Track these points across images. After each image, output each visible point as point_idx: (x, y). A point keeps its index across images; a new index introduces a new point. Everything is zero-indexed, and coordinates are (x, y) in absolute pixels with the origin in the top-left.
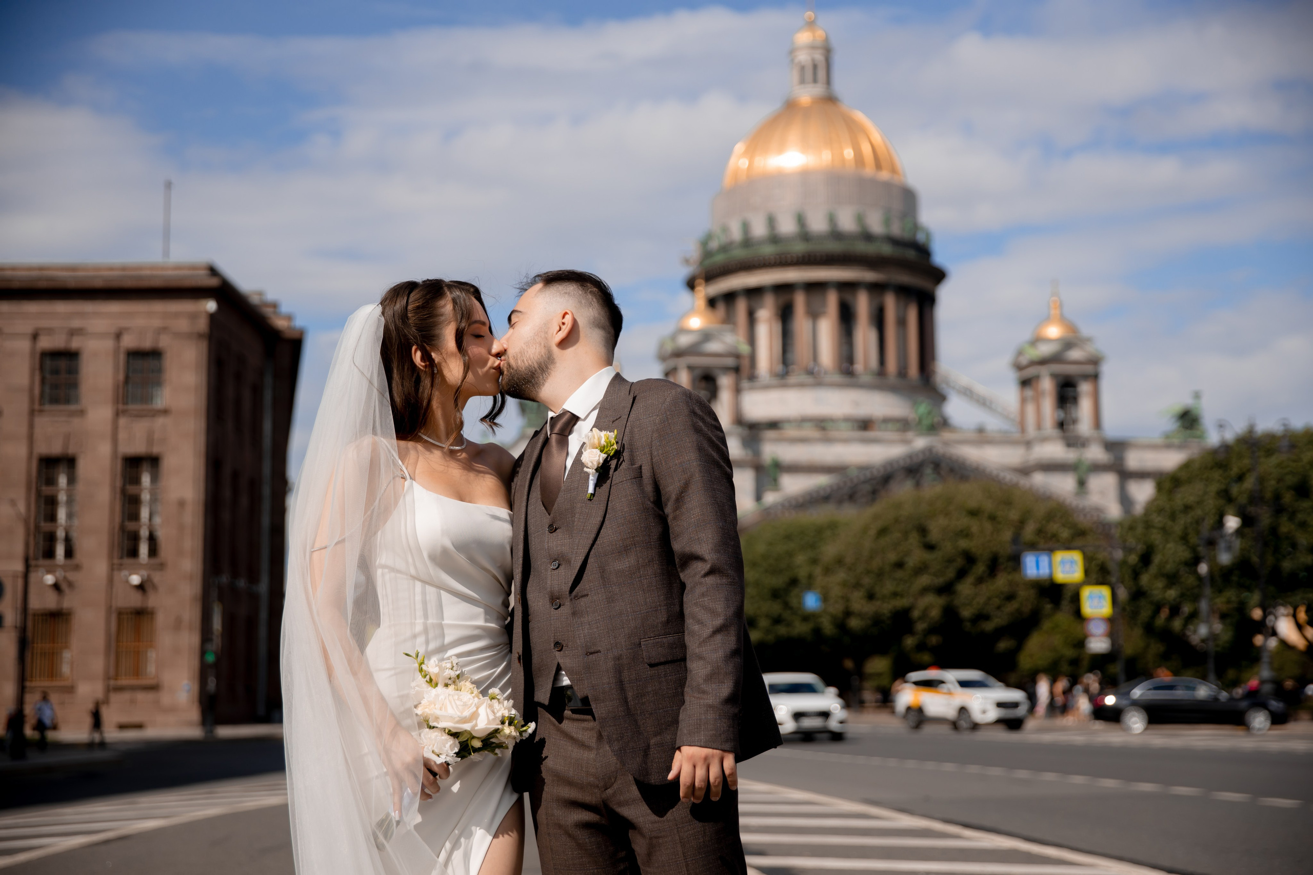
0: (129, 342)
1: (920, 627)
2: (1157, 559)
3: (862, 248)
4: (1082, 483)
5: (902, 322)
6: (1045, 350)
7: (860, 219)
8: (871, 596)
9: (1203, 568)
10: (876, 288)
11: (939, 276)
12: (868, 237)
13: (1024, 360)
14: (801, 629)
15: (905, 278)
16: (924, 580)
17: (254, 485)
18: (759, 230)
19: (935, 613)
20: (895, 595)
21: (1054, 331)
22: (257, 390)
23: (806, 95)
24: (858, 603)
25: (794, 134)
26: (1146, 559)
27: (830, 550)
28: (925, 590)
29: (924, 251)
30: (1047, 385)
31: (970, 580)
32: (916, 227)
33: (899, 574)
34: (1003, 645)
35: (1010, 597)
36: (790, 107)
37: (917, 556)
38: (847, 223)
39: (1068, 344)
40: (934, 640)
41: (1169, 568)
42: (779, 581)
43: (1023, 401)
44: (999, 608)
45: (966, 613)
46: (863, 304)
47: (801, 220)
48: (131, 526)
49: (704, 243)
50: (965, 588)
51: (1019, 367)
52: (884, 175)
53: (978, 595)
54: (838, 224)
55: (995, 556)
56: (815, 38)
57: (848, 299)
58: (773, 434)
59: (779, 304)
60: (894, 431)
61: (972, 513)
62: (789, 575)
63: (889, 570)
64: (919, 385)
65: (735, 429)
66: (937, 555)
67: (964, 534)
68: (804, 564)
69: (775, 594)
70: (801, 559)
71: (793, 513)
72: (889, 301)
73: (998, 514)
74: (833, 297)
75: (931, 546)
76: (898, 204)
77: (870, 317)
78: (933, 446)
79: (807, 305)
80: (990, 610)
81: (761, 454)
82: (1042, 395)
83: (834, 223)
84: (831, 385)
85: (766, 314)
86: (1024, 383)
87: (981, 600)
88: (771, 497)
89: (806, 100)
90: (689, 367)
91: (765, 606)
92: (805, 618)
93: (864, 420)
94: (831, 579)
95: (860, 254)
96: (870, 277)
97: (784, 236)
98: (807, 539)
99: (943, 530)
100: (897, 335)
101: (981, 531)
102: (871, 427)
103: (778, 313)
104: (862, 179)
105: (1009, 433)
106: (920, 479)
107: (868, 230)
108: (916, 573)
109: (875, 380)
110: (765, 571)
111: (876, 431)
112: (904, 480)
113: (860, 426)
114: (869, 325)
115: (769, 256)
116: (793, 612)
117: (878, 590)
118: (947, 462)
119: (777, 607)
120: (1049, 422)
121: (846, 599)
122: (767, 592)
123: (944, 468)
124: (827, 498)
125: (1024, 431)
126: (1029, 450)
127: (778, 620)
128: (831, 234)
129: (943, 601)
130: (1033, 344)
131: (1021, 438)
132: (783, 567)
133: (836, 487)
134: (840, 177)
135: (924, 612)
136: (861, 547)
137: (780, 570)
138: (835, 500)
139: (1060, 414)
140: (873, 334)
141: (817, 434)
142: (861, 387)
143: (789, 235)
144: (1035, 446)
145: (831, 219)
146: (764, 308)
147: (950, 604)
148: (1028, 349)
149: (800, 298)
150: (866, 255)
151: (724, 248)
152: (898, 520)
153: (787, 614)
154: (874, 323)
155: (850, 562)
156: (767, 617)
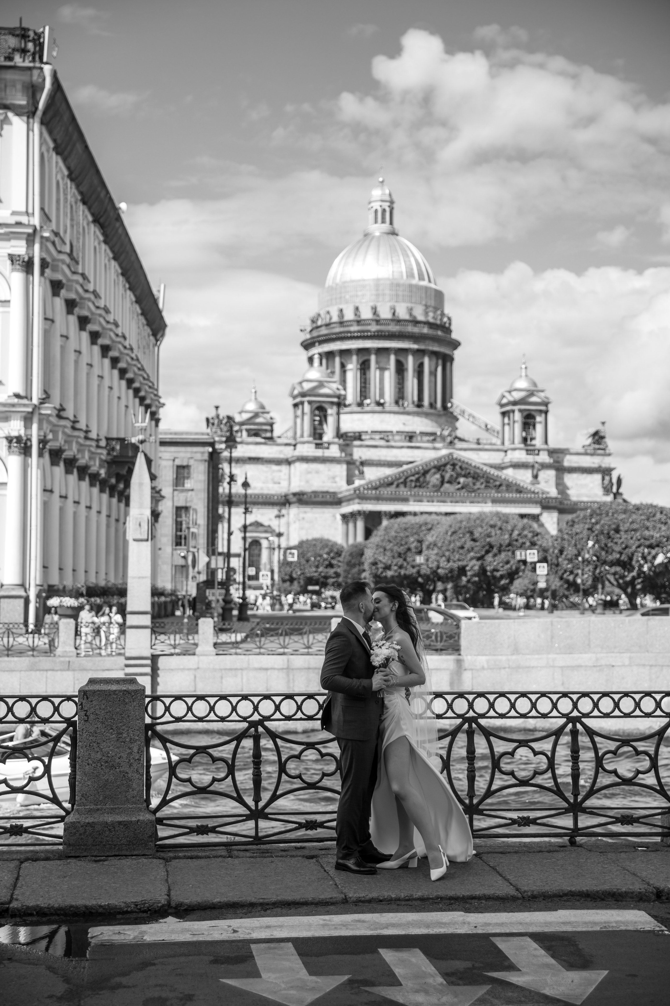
1: (469, 573)
2: (565, 553)
3: (410, 329)
4: (536, 477)
5: (433, 374)
6: (517, 395)
7: (410, 310)
8: (448, 561)
9: (580, 559)
10: (419, 353)
11: (456, 345)
12: (416, 322)
13: (505, 401)
14: (412, 571)
15: (436, 348)
16: (472, 554)
18: (349, 315)
19: (476, 568)
20: (459, 560)
21: (522, 384)
23: (378, 229)
24: (443, 563)
26: (561, 552)
27: (430, 538)
28: (472, 559)
29: (447, 330)
30: (518, 416)
31: (490, 555)
32: (443, 314)
33: (461, 551)
34: (503, 582)
35: (508, 562)
36: (368, 236)
37: (469, 544)
38: (403, 314)
39: (532, 394)
40: (476, 579)
41: (569, 557)
42: (402, 549)
43: (504, 425)
44: (502, 567)
45: (488, 568)
46: (410, 362)
47: (375, 311)
49: (314, 321)
50: (489, 558)
51: (502, 406)
52: (425, 283)
53: (494, 561)
54: (396, 314)
55: (501, 545)
56: (384, 194)
57: (402, 359)
58: (357, 443)
59: (361, 361)
60: (428, 441)
61: (493, 526)
62: (406, 547)
63: (456, 550)
64: (442, 413)
65: (336, 440)
66: (478, 544)
67: (489, 536)
68: (413, 542)
69: (400, 555)
70: (412, 539)
71: (370, 492)
72: (426, 361)
73: (503, 527)
74: (393, 358)
75: (474, 540)
76: (432, 303)
77: (414, 371)
78: (451, 454)
79: (377, 362)
80: (499, 567)
81: (351, 455)
82: (514, 422)
83: (394, 314)
84: (390, 412)
85: (352, 366)
86: (504, 414)
87: (495, 563)
88: (358, 483)
89: (377, 234)
90: (310, 403)
91: (395, 561)
92: (413, 567)
93: (410, 434)
94: (431, 552)
95: (409, 333)
96: (415, 346)
97: (364, 320)
98: (415, 531)
99: (481, 534)
100: (430, 381)
101: (496, 534)
102: (414, 439)
103: (359, 367)
104: (411, 286)
105: (494, 444)
106: (444, 473)
107: (415, 317)
108: (469, 551)
109: (416, 409)
110: (394, 545)
111: (417, 442)
112: (435, 473)
113: (408, 438)
114: (414, 376)
115: (354, 332)
116: (408, 563)
117: (452, 558)
118: (460, 464)
119: (400, 561)
120: (518, 439)
121: (438, 561)
122: (396, 555)
123: (457, 467)
124: (390, 484)
125: (503, 443)
126: (506, 455)
127: (401, 567)
128: (392, 320)
129: (479, 563)
130: (510, 392)
131: (501, 447)
132: (403, 543)
133: (396, 477)
134: (398, 285)
135: (472, 567)
136: (445, 539)
137: (402, 545)
138: (394, 486)
139: (524, 434)
140: (416, 381)
141: (382, 443)
142: (408, 413)
143: (368, 320)
144: (509, 452)
145: (392, 311)
146: (351, 363)
147: (482, 564)
148: (507, 394)
149: (373, 358)
150: (413, 333)
151: (327, 325)
152: (460, 528)
153: (405, 564)
154: (416, 375)
155: (439, 545)
156: (396, 565)
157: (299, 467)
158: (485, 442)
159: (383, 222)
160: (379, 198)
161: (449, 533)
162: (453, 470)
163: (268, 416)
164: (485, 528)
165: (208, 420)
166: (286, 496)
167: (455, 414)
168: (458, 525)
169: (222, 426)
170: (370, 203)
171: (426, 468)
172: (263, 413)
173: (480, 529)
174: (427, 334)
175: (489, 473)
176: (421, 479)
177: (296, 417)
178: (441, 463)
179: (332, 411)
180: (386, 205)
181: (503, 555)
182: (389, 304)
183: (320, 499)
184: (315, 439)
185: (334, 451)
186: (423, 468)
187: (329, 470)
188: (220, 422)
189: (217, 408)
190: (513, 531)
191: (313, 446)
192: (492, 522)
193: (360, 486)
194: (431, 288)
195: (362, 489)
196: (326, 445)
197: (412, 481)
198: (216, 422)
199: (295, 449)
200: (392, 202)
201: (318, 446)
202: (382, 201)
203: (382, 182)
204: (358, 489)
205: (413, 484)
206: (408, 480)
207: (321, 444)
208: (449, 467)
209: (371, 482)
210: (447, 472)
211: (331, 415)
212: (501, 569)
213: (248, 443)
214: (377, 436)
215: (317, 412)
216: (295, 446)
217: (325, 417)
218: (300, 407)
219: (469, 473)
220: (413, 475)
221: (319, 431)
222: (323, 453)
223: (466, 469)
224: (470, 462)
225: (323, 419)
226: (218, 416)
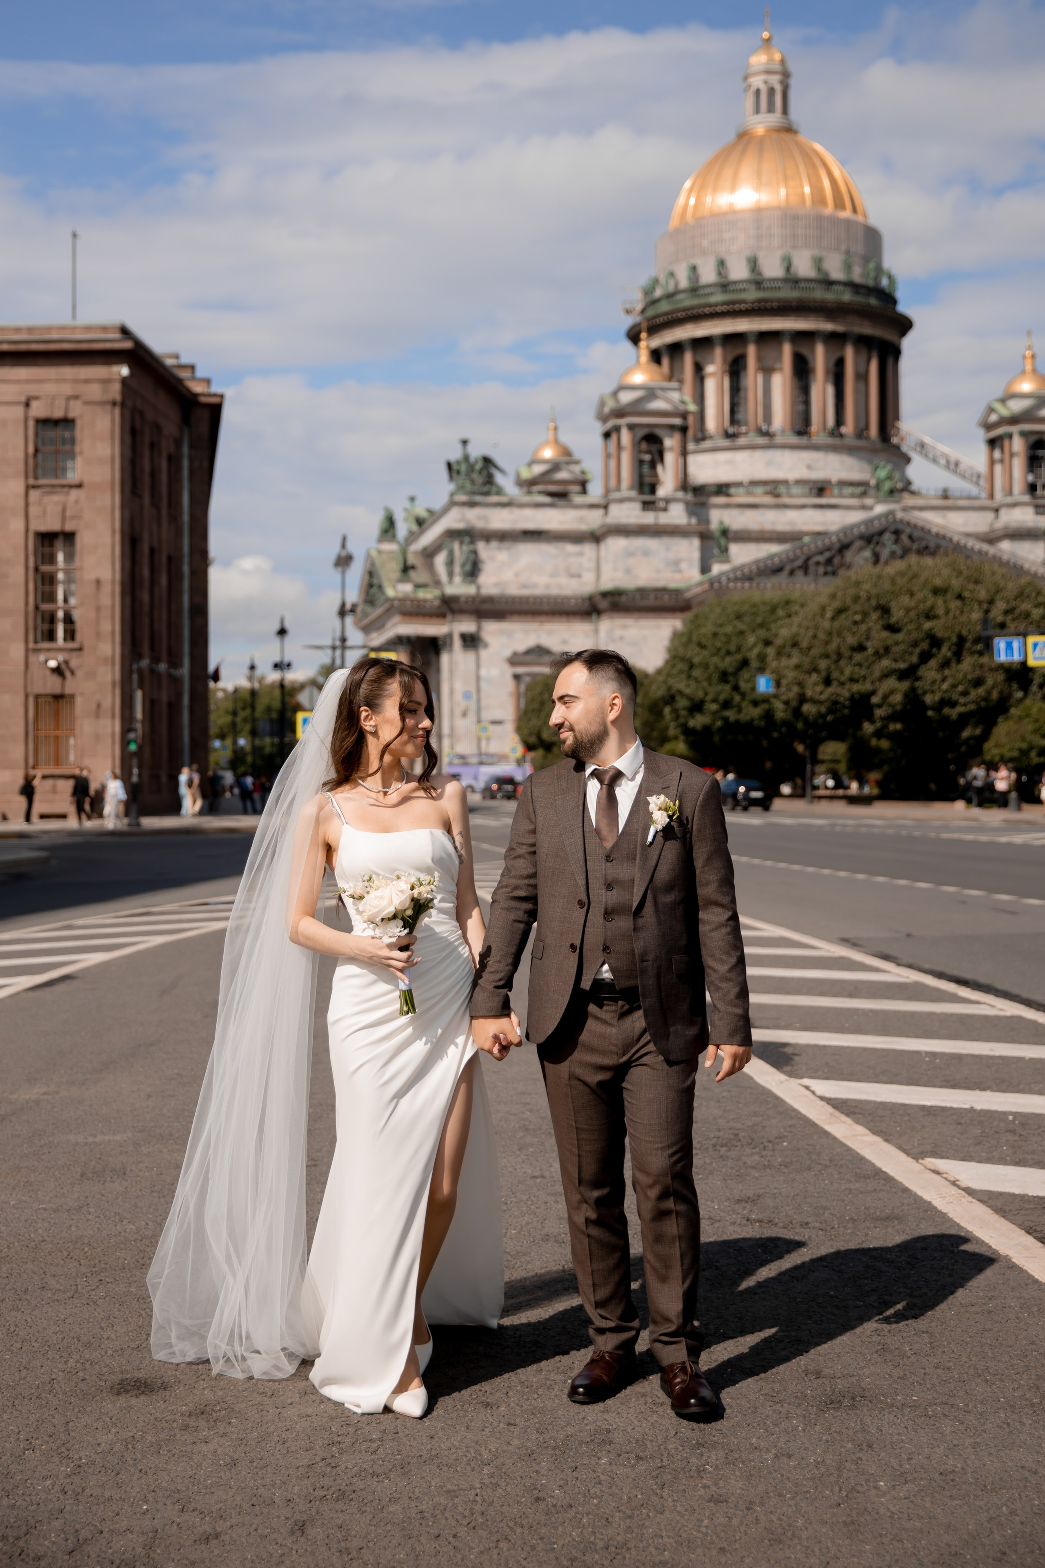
0: (38, 410)
1: (879, 713)
3: (819, 294)
5: (862, 377)
6: (1016, 406)
7: (818, 262)
8: (827, 682)
10: (835, 339)
11: (904, 325)
12: (828, 283)
13: (993, 418)
14: (751, 713)
15: (867, 329)
16: (886, 663)
17: (173, 562)
18: (708, 276)
19: (897, 698)
21: (1026, 385)
22: (174, 460)
23: (760, 123)
24: (813, 687)
25: (747, 169)
27: (784, 633)
28: (885, 676)
29: (888, 298)
30: (1018, 445)
31: (933, 663)
32: (879, 269)
33: (858, 657)
34: (969, 733)
35: (978, 682)
36: (744, 136)
37: (879, 637)
38: (804, 268)
39: (1043, 402)
42: (729, 663)
43: (992, 462)
44: (965, 693)
45: (929, 699)
46: (820, 356)
47: (754, 264)
48: (45, 607)
49: (648, 291)
50: (929, 672)
51: (989, 427)
52: (846, 214)
53: (944, 680)
54: (793, 269)
55: (961, 639)
56: (771, 60)
57: (804, 351)
58: (721, 500)
59: (730, 358)
60: (852, 496)
61: (937, 591)
62: (739, 657)
63: (847, 653)
64: (879, 445)
65: (680, 494)
66: (899, 637)
67: (929, 615)
68: (755, 645)
69: (724, 677)
70: (751, 639)
71: (739, 585)
72: (849, 353)
73: (966, 594)
74: (787, 350)
75: (893, 629)
76: (859, 248)
77: (827, 372)
78: (892, 513)
79: (759, 358)
80: (955, 697)
81: (707, 522)
82: (1012, 455)
83: (788, 269)
84: (784, 447)
85: (714, 369)
86: (993, 443)
87: (945, 686)
88: (717, 569)
89: (760, 130)
90: (631, 427)
91: (712, 691)
92: (755, 703)
93: (819, 485)
94: (784, 662)
95: (816, 302)
96: (828, 326)
97: (735, 283)
98: (759, 620)
99: (908, 610)
100: (856, 391)
101: (947, 612)
102: (828, 493)
103: (727, 368)
104: (819, 218)
105: (976, 498)
106: (878, 549)
107: (827, 274)
108: (878, 655)
109: (830, 441)
110: (713, 655)
111: (833, 496)
112: (861, 549)
113: (815, 491)
114: (826, 380)
115: (716, 305)
116: (743, 695)
117: (835, 675)
118: (908, 531)
119: (725, 691)
120: (1018, 486)
121: (800, 684)
122: (715, 677)
123: (904, 538)
124: (778, 570)
125: (991, 496)
126: (997, 517)
127: (726, 705)
128: (786, 280)
129: (905, 685)
130: (1003, 401)
131: (988, 503)
132: (732, 648)
133: (788, 558)
134: (796, 217)
135: (885, 697)
136: (816, 628)
137: (728, 653)
138: (786, 572)
139: (1030, 478)
140: (830, 390)
141: (768, 500)
142: (816, 448)
143: (742, 282)
144: (1003, 512)
145: (785, 265)
146: (712, 362)
147: (913, 689)
148: (998, 407)
149: (751, 351)
150: (823, 301)
151: (669, 296)
152: (856, 599)
153: (737, 698)
154: (831, 378)
155: (804, 644)
156: (714, 701)
157: (615, 545)
158: (958, 494)
159: (771, 109)
160: (761, 68)
161: (829, 614)
162: (896, 541)
163: (576, 469)
164: (919, 596)
165: (449, 466)
166: (591, 598)
167: (904, 449)
168: (852, 591)
169: (475, 476)
170: (746, 78)
171: (846, 541)
172: (568, 463)
173: (905, 600)
174: (850, 303)
175: (965, 546)
176: (836, 561)
177: (608, 456)
178: (872, 530)
179: (670, 442)
180: (775, 81)
181: (967, 664)
182: (778, 254)
183: (651, 601)
184: (641, 491)
185: (677, 515)
186: (839, 540)
187: (668, 549)
188: (471, 468)
189: (465, 442)
190: (991, 602)
191: (637, 506)
192: (938, 582)
193: (721, 574)
194: (856, 223)
195: (724, 580)
196: (662, 504)
197: (818, 563)
198: (463, 468)
199: (606, 513)
200: (786, 75)
201: (648, 505)
202: (768, 72)
203: (768, 40)
204: (718, 579)
205: (821, 570)
206: (812, 562)
207: (653, 503)
208: (888, 538)
209: (742, 567)
210: (884, 545)
211: (671, 449)
212: (962, 700)
213: (522, 506)
214: (759, 490)
215: (644, 446)
216: (606, 507)
217: (661, 454)
218: (614, 437)
219: (927, 548)
220: (821, 553)
221: (648, 480)
222: (657, 518)
223: (921, 539)
224: (928, 526)
225: (657, 457)
226: (466, 458)
